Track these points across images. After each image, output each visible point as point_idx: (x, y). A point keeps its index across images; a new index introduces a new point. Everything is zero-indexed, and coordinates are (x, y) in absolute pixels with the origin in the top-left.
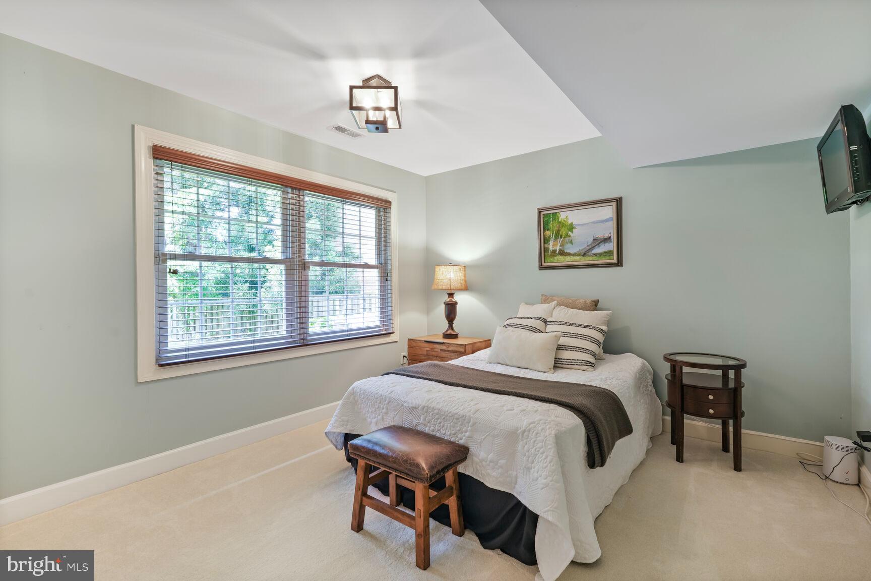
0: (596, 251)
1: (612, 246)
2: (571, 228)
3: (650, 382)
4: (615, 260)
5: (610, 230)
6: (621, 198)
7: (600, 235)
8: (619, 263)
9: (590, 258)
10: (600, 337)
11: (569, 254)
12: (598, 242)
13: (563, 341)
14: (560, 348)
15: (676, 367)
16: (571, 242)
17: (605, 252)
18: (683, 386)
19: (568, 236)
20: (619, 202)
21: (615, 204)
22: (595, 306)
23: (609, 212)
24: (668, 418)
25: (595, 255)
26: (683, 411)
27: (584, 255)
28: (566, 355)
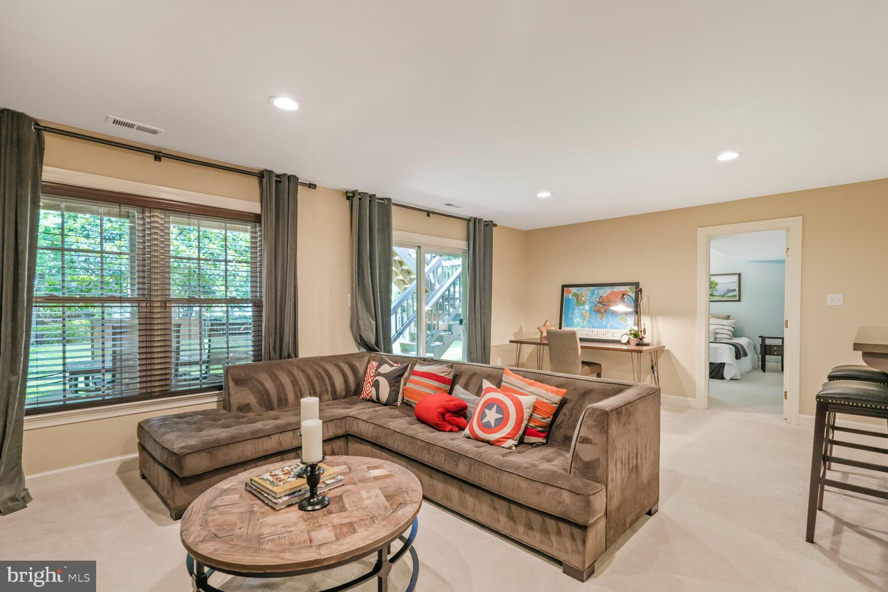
0: (728, 295)
1: (736, 293)
2: (717, 284)
3: (753, 348)
4: (737, 299)
5: (736, 287)
6: (740, 273)
7: (731, 288)
8: (739, 300)
9: (726, 298)
10: (733, 330)
11: (716, 296)
12: (729, 291)
13: (717, 331)
14: (716, 333)
15: (763, 338)
16: (716, 290)
17: (733, 296)
18: (765, 345)
19: (715, 287)
20: (739, 275)
21: (738, 275)
22: (728, 318)
23: (736, 278)
24: (760, 363)
25: (728, 296)
26: (766, 354)
27: (723, 296)
28: (718, 336)
